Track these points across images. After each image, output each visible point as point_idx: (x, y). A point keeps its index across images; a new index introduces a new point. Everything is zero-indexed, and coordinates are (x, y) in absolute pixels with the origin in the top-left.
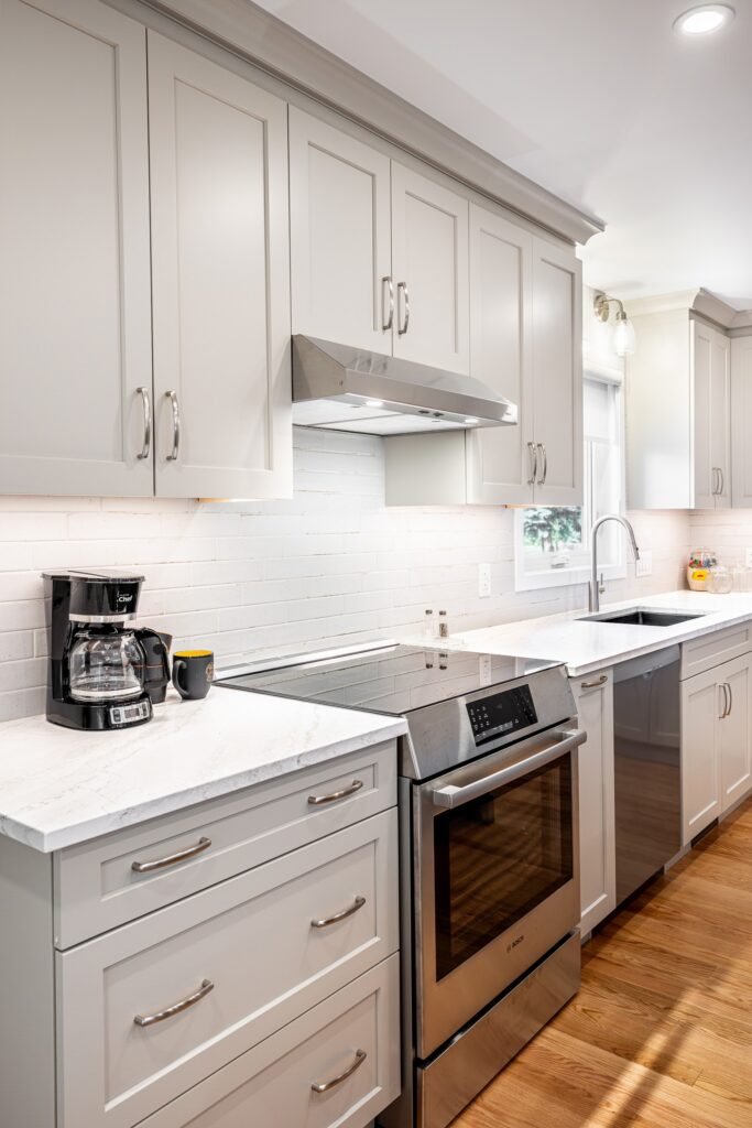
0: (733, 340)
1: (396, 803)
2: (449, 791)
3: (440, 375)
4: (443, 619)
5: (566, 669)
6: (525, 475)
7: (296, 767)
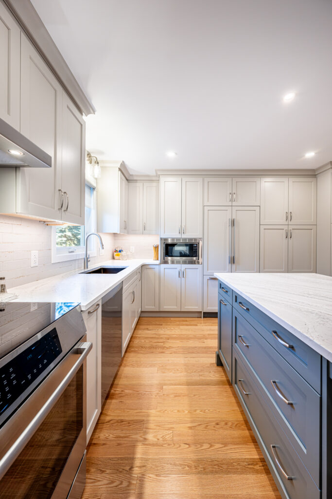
0: (129, 183)
5: (80, 307)
6: (57, 206)
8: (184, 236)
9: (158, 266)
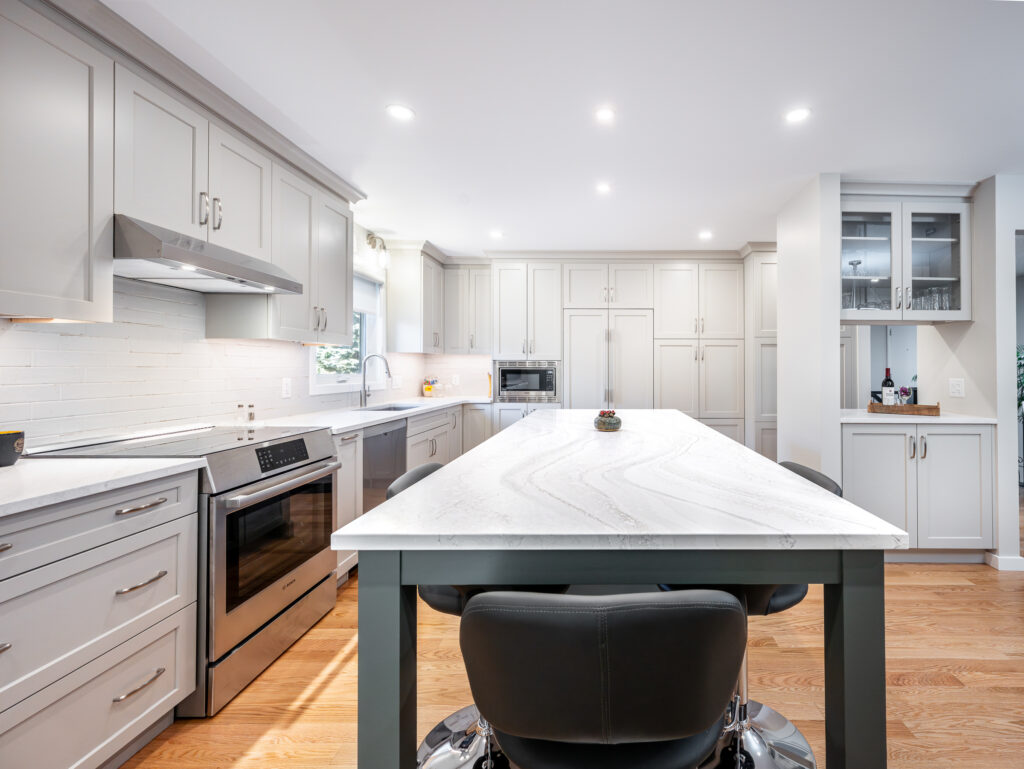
0: (445, 270)
1: (196, 510)
2: (240, 498)
3: (248, 259)
4: (251, 410)
5: (331, 430)
7: (104, 490)
8: (532, 357)
9: (489, 406)
